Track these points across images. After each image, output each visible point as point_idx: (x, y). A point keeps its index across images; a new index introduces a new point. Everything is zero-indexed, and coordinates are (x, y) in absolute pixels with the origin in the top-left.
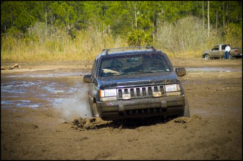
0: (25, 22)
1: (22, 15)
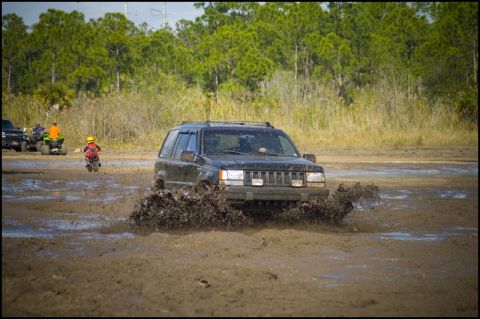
0: (255, 71)
1: (249, 56)
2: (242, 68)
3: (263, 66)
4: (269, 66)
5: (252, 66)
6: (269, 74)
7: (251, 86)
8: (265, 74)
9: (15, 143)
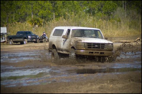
0: (110, 8)
2: (105, 7)
3: (113, 6)
4: (115, 6)
5: (109, 6)
6: (115, 9)
7: (109, 14)
8: (114, 9)
9: (34, 40)
